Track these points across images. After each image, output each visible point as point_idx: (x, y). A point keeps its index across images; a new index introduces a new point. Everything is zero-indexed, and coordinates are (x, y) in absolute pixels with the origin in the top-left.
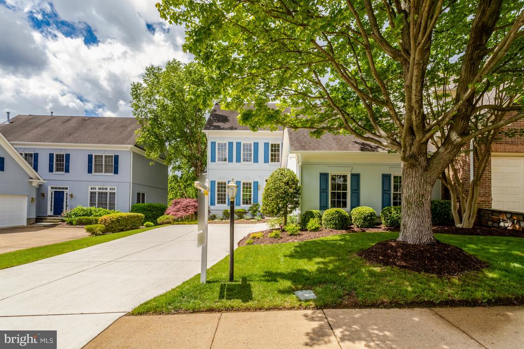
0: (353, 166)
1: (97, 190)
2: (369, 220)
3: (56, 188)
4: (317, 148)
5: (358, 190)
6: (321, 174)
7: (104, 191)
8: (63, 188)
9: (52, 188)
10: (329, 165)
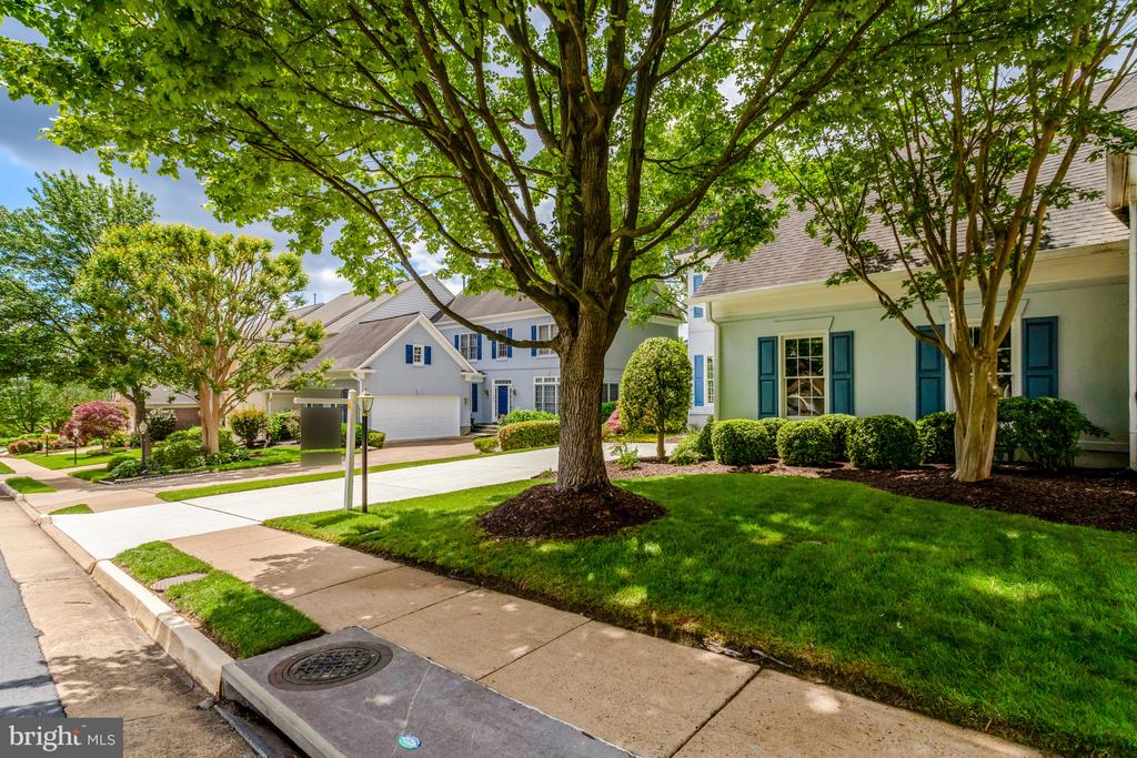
0: (835, 314)
1: (543, 383)
2: (797, 448)
3: (500, 382)
4: (748, 284)
5: (848, 372)
6: (761, 341)
7: (552, 383)
8: (507, 382)
9: (496, 382)
10: (776, 318)
